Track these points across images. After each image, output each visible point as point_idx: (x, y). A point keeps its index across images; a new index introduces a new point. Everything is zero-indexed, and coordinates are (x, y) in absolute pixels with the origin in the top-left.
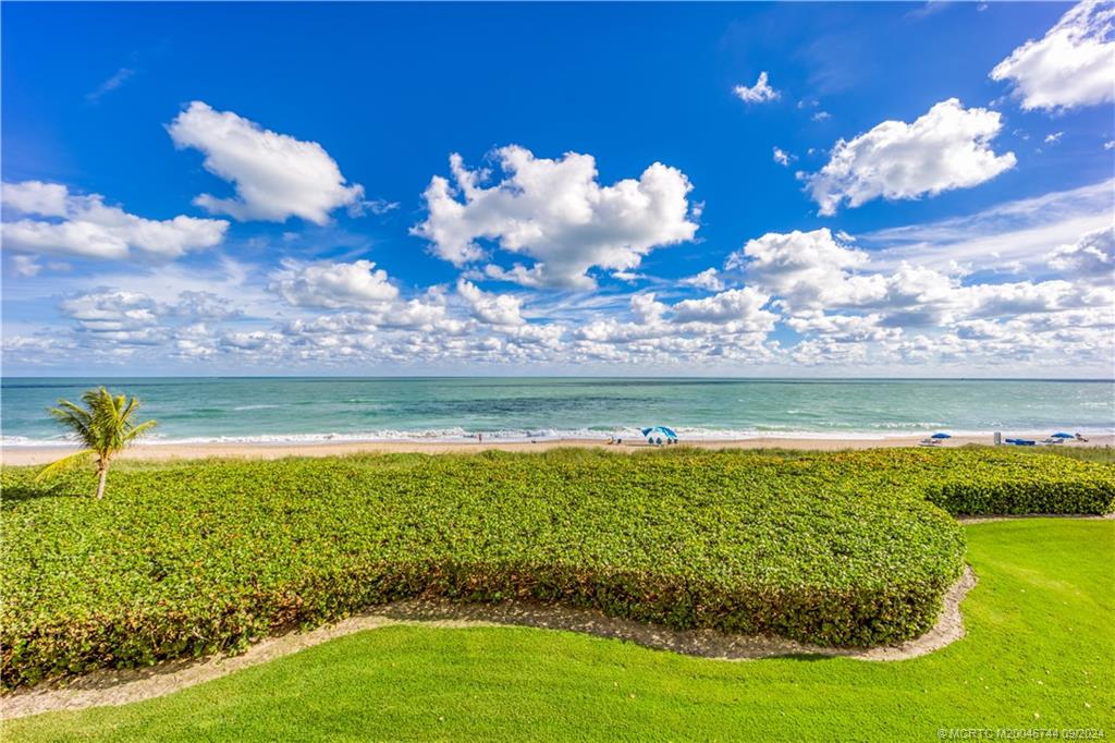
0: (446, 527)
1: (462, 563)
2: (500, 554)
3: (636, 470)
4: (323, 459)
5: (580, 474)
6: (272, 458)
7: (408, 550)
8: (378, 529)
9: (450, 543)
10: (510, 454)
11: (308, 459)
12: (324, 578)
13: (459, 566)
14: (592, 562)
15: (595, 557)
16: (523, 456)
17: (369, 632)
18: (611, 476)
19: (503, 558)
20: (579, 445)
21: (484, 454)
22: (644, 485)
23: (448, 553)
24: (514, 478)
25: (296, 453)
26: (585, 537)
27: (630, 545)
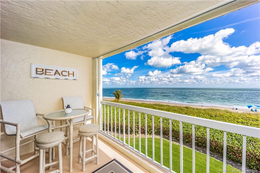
0: (173, 122)
1: (177, 130)
2: (187, 131)
3: (240, 118)
4: (149, 104)
5: (216, 116)
6: (140, 103)
7: (165, 125)
8: (159, 119)
9: (174, 125)
10: (193, 108)
11: (146, 104)
12: (149, 126)
13: (176, 131)
14: (216, 140)
15: (218, 139)
16: (197, 109)
17: (157, 139)
18: (228, 118)
19: (188, 132)
20: (218, 108)
21: (185, 107)
22: (242, 123)
23: (174, 127)
24: (193, 114)
25: (144, 102)
26: (215, 133)
27: (232, 139)
